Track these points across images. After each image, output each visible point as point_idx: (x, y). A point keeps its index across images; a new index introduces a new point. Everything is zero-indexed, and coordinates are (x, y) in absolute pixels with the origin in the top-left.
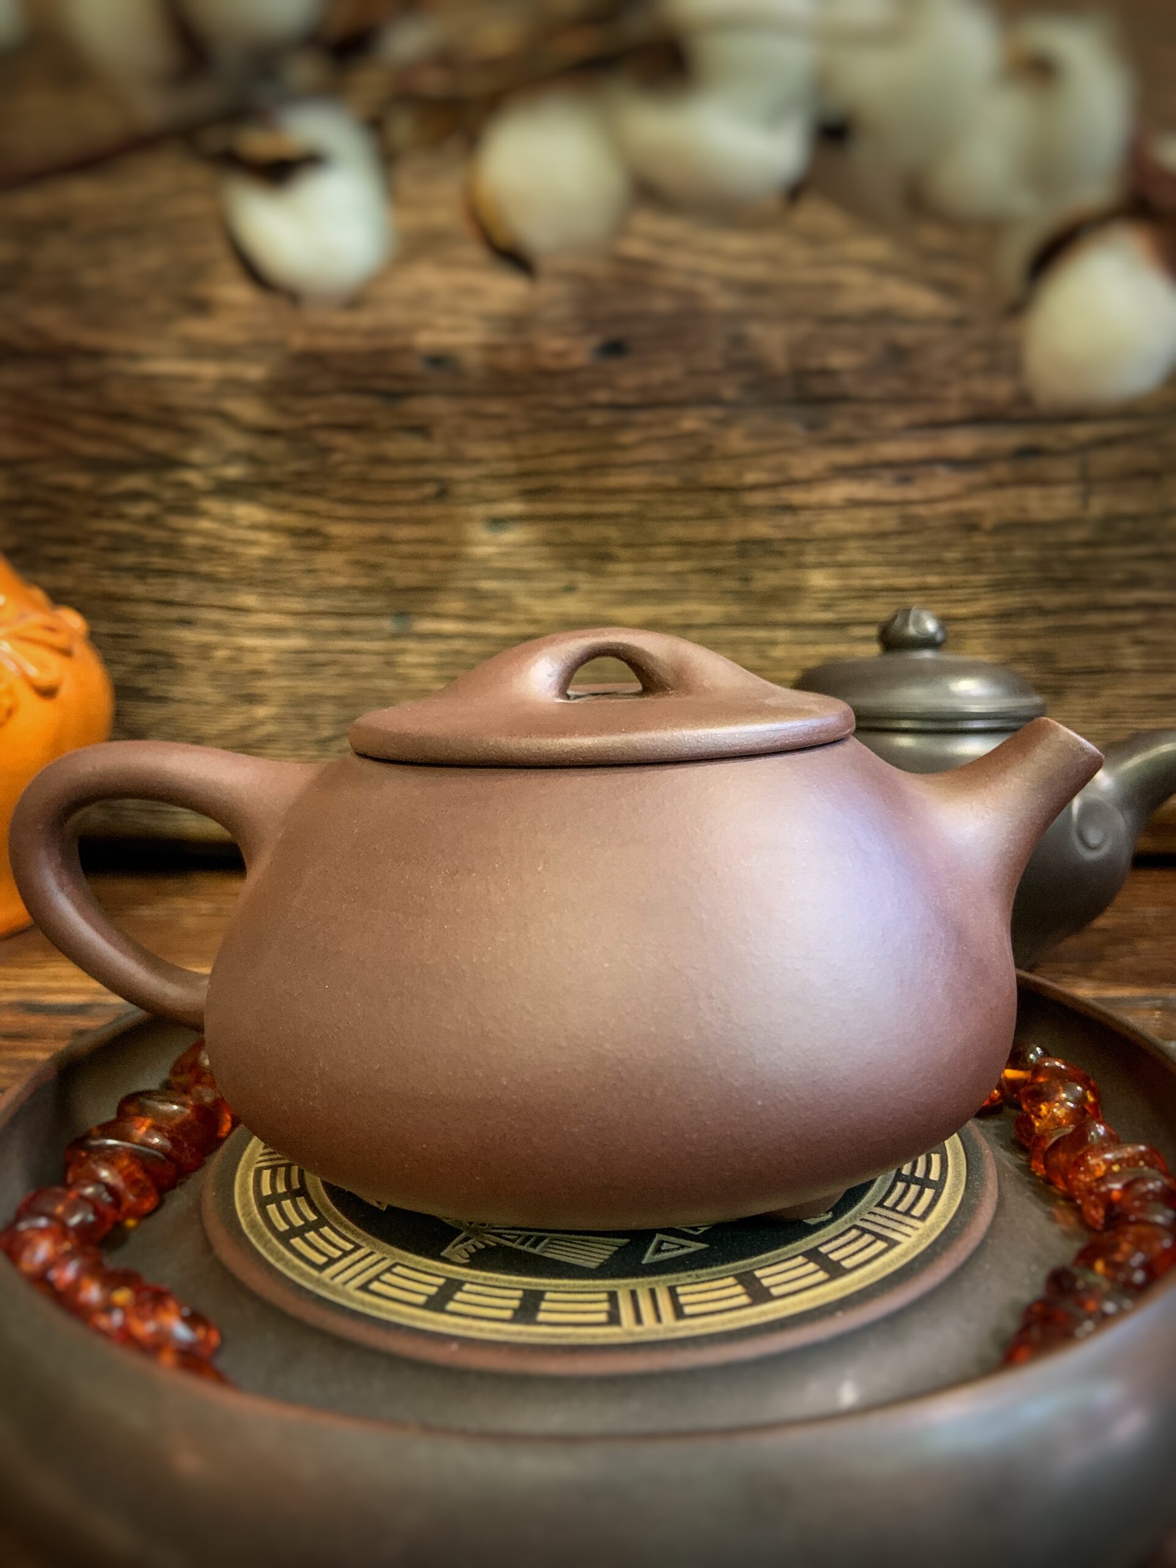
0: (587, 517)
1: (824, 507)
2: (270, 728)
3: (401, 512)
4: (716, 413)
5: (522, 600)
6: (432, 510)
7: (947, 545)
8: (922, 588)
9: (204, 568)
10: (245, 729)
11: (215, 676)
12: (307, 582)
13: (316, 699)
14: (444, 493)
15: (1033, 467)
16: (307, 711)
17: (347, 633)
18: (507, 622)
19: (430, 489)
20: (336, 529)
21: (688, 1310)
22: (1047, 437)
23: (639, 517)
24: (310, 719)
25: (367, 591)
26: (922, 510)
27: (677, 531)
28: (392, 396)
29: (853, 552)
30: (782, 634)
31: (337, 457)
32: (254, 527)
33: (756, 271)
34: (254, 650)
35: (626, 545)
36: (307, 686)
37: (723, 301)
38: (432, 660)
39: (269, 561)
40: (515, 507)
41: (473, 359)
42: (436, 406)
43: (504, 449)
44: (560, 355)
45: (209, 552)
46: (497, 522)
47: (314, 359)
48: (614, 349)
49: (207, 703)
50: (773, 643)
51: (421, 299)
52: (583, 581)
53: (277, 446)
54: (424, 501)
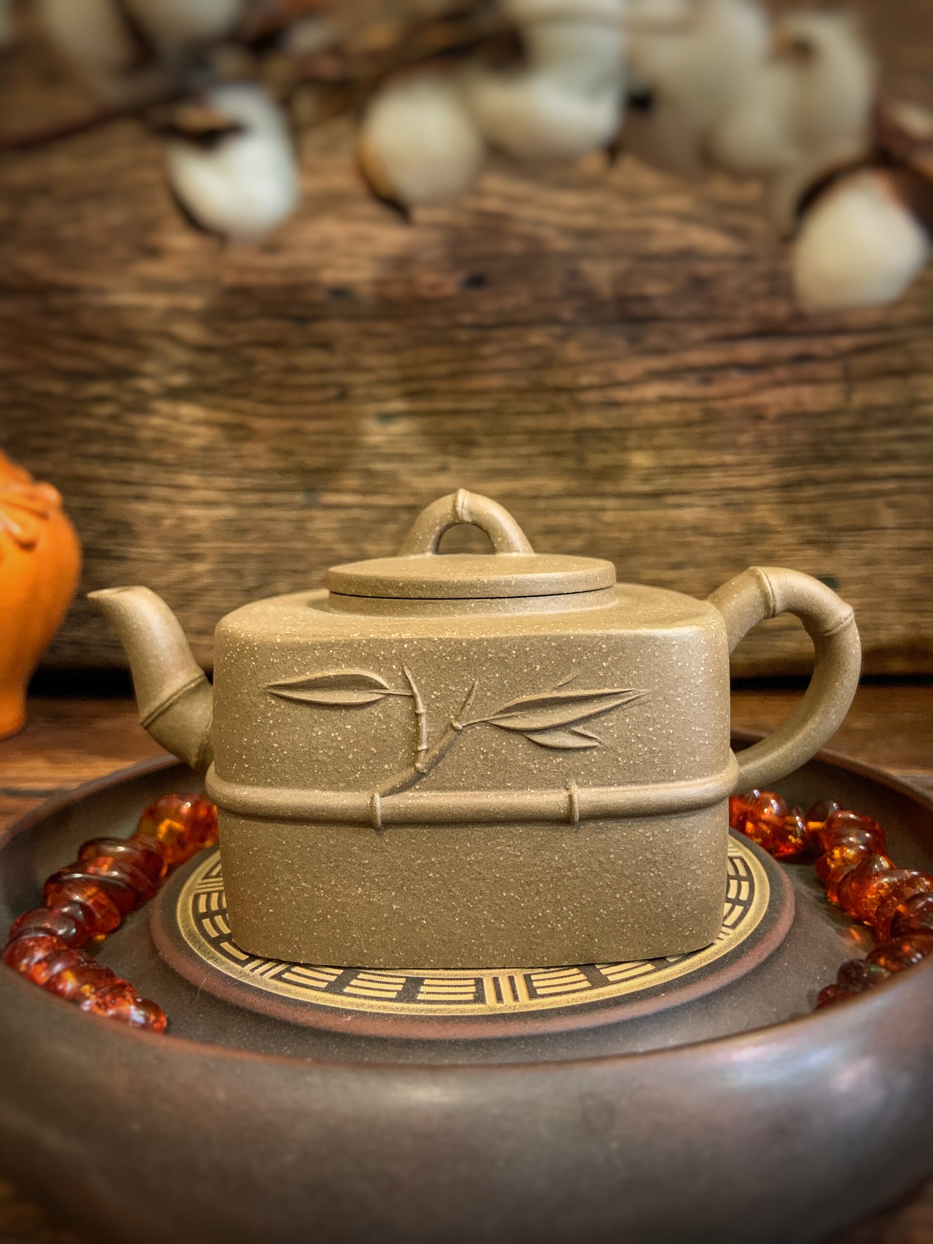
0: (456, 413)
1: (642, 403)
2: (207, 580)
3: (311, 409)
4: (557, 330)
5: (405, 478)
6: (334, 408)
7: (740, 431)
8: (721, 466)
9: (156, 454)
10: (185, 581)
11: (163, 539)
12: (236, 465)
13: (243, 557)
14: (343, 394)
15: (807, 369)
16: (235, 566)
17: (267, 505)
18: (394, 495)
19: (333, 392)
20: (260, 424)
21: (539, 992)
22: (818, 346)
23: (497, 412)
24: (239, 574)
25: (284, 472)
26: (720, 405)
27: (527, 422)
28: (302, 320)
29: (666, 437)
30: (611, 503)
31: (259, 368)
32: (196, 422)
33: (587, 221)
34: (194, 520)
35: (488, 434)
36: (236, 547)
37: (561, 244)
38: (334, 525)
39: (205, 449)
40: (399, 405)
41: (366, 291)
42: (337, 327)
43: (390, 360)
44: (434, 287)
45: (159, 442)
46: (386, 417)
47: (242, 292)
48: (477, 282)
49: (157, 561)
50: (603, 509)
51: (326, 245)
52: (453, 461)
53: (212, 360)
54: (326, 401)
